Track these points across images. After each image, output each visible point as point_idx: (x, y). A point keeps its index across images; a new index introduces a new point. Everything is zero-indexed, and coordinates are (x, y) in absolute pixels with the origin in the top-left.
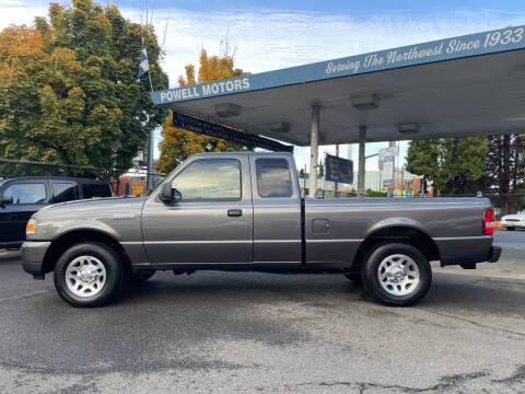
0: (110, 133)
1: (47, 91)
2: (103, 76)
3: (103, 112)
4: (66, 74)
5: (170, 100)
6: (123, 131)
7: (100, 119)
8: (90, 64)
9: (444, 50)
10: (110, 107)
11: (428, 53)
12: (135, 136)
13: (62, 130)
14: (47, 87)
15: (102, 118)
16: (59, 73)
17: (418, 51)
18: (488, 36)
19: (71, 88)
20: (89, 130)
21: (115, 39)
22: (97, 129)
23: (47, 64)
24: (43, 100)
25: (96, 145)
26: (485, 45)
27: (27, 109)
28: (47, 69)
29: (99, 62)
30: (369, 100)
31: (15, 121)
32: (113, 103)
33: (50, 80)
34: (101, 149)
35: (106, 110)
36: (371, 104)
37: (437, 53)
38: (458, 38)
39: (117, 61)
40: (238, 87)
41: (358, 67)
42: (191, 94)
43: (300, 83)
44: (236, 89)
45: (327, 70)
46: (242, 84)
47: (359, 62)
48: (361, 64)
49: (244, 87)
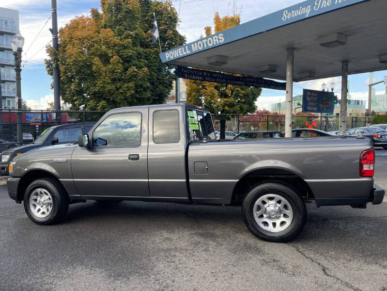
0: (141, 86)
1: (96, 61)
2: (134, 44)
3: (135, 72)
4: (109, 47)
6: (152, 84)
7: (133, 77)
8: (125, 38)
10: (140, 68)
12: (161, 87)
13: (109, 87)
14: (96, 58)
15: (135, 76)
16: (103, 47)
19: (112, 57)
20: (126, 85)
21: (145, 16)
22: (131, 84)
23: (96, 42)
24: (94, 68)
25: (132, 95)
27: (86, 75)
28: (96, 45)
29: (132, 36)
30: (334, 38)
31: (80, 84)
32: (143, 64)
33: (98, 53)
34: (137, 98)
35: (136, 70)
36: (337, 41)
39: (146, 32)
40: (216, 42)
41: (309, 10)
42: (185, 52)
43: (262, 32)
44: (215, 43)
45: (283, 17)
46: (219, 39)
47: (310, 7)
48: (312, 8)
49: (221, 41)
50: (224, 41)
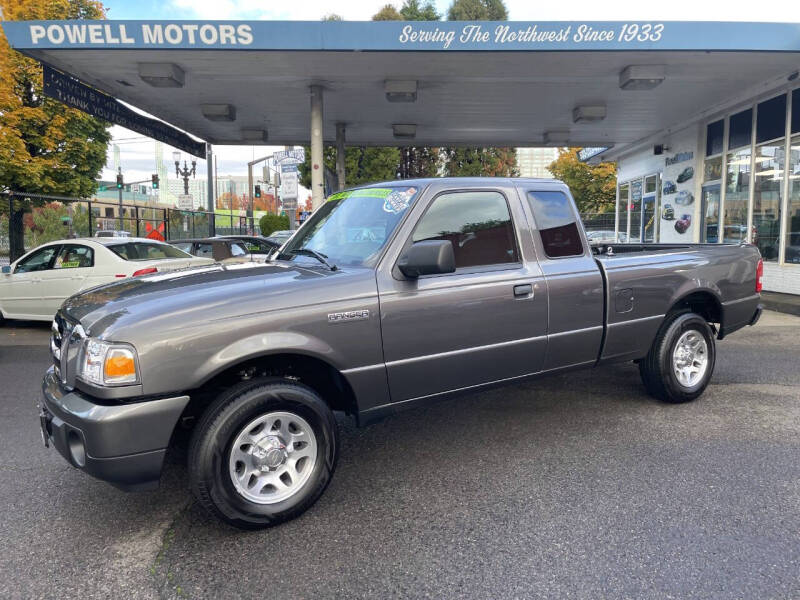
5: (58, 42)
9: (570, 36)
11: (550, 36)
17: (539, 31)
18: (625, 27)
26: (620, 39)
36: (412, 94)
37: (560, 39)
38: (589, 24)
40: (228, 39)
41: (451, 39)
42: (113, 36)
43: (352, 51)
44: (223, 41)
45: (401, 37)
46: (237, 35)
47: (453, 33)
48: (457, 36)
49: (241, 41)
50: (251, 44)
